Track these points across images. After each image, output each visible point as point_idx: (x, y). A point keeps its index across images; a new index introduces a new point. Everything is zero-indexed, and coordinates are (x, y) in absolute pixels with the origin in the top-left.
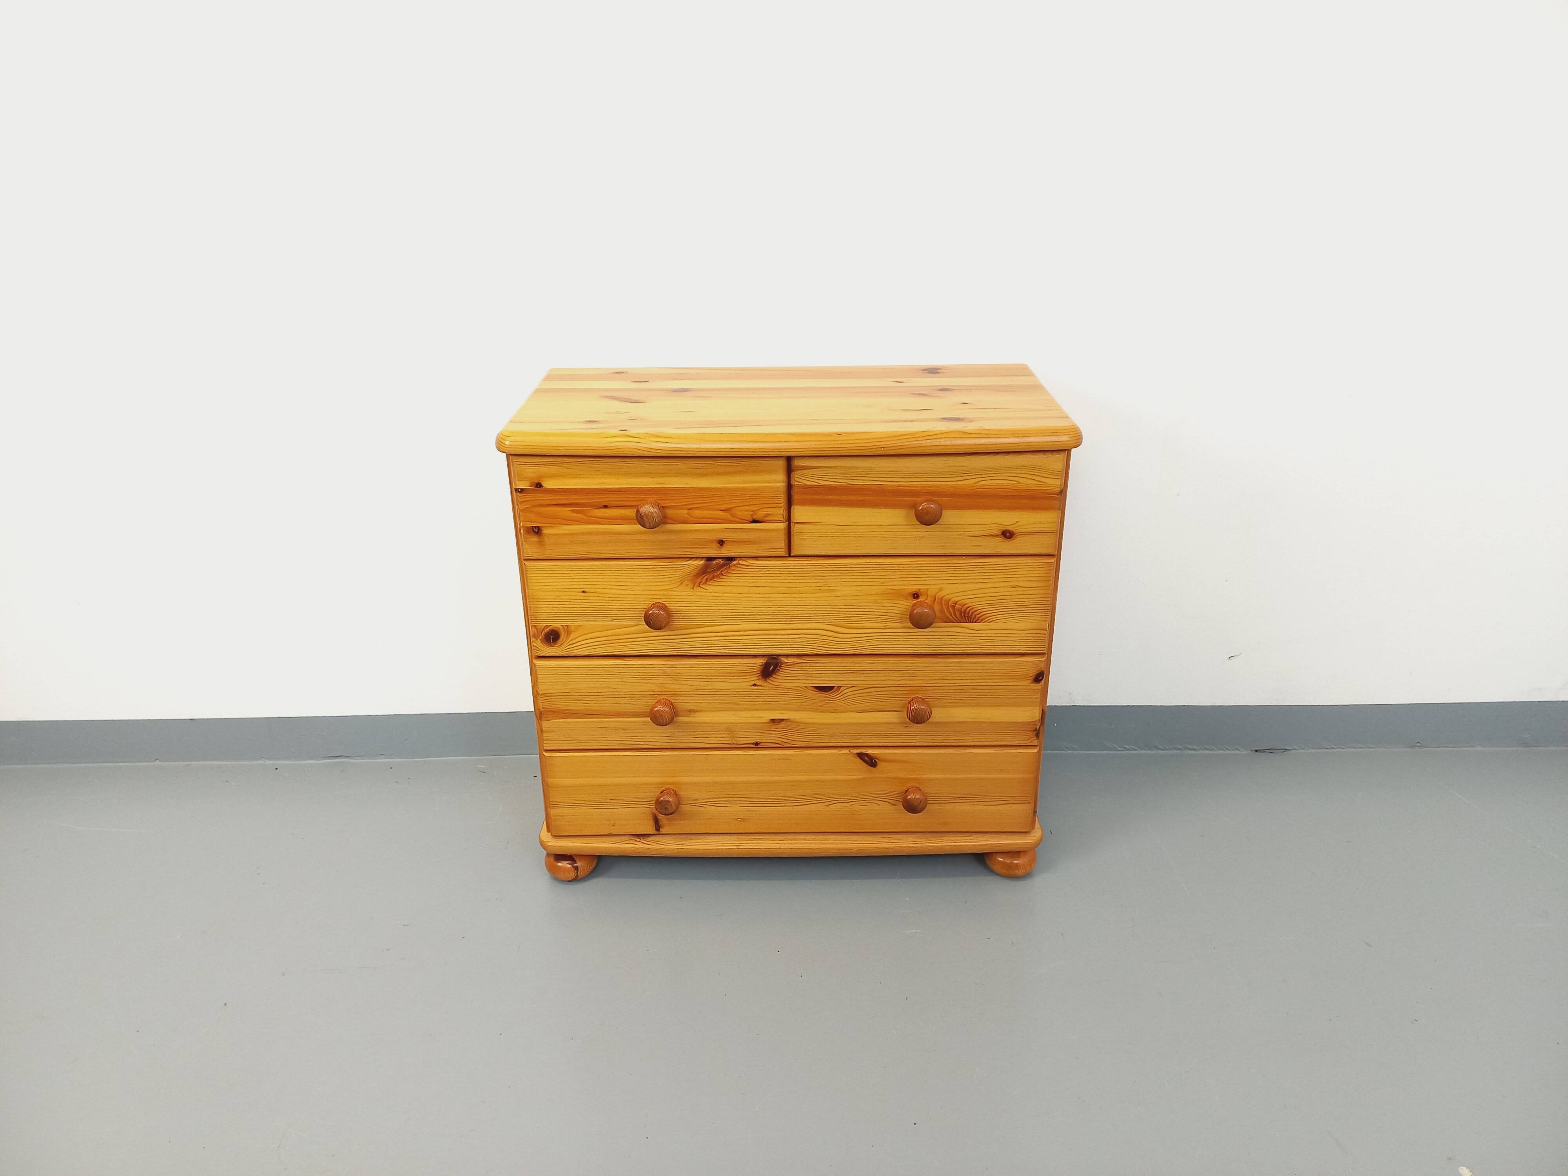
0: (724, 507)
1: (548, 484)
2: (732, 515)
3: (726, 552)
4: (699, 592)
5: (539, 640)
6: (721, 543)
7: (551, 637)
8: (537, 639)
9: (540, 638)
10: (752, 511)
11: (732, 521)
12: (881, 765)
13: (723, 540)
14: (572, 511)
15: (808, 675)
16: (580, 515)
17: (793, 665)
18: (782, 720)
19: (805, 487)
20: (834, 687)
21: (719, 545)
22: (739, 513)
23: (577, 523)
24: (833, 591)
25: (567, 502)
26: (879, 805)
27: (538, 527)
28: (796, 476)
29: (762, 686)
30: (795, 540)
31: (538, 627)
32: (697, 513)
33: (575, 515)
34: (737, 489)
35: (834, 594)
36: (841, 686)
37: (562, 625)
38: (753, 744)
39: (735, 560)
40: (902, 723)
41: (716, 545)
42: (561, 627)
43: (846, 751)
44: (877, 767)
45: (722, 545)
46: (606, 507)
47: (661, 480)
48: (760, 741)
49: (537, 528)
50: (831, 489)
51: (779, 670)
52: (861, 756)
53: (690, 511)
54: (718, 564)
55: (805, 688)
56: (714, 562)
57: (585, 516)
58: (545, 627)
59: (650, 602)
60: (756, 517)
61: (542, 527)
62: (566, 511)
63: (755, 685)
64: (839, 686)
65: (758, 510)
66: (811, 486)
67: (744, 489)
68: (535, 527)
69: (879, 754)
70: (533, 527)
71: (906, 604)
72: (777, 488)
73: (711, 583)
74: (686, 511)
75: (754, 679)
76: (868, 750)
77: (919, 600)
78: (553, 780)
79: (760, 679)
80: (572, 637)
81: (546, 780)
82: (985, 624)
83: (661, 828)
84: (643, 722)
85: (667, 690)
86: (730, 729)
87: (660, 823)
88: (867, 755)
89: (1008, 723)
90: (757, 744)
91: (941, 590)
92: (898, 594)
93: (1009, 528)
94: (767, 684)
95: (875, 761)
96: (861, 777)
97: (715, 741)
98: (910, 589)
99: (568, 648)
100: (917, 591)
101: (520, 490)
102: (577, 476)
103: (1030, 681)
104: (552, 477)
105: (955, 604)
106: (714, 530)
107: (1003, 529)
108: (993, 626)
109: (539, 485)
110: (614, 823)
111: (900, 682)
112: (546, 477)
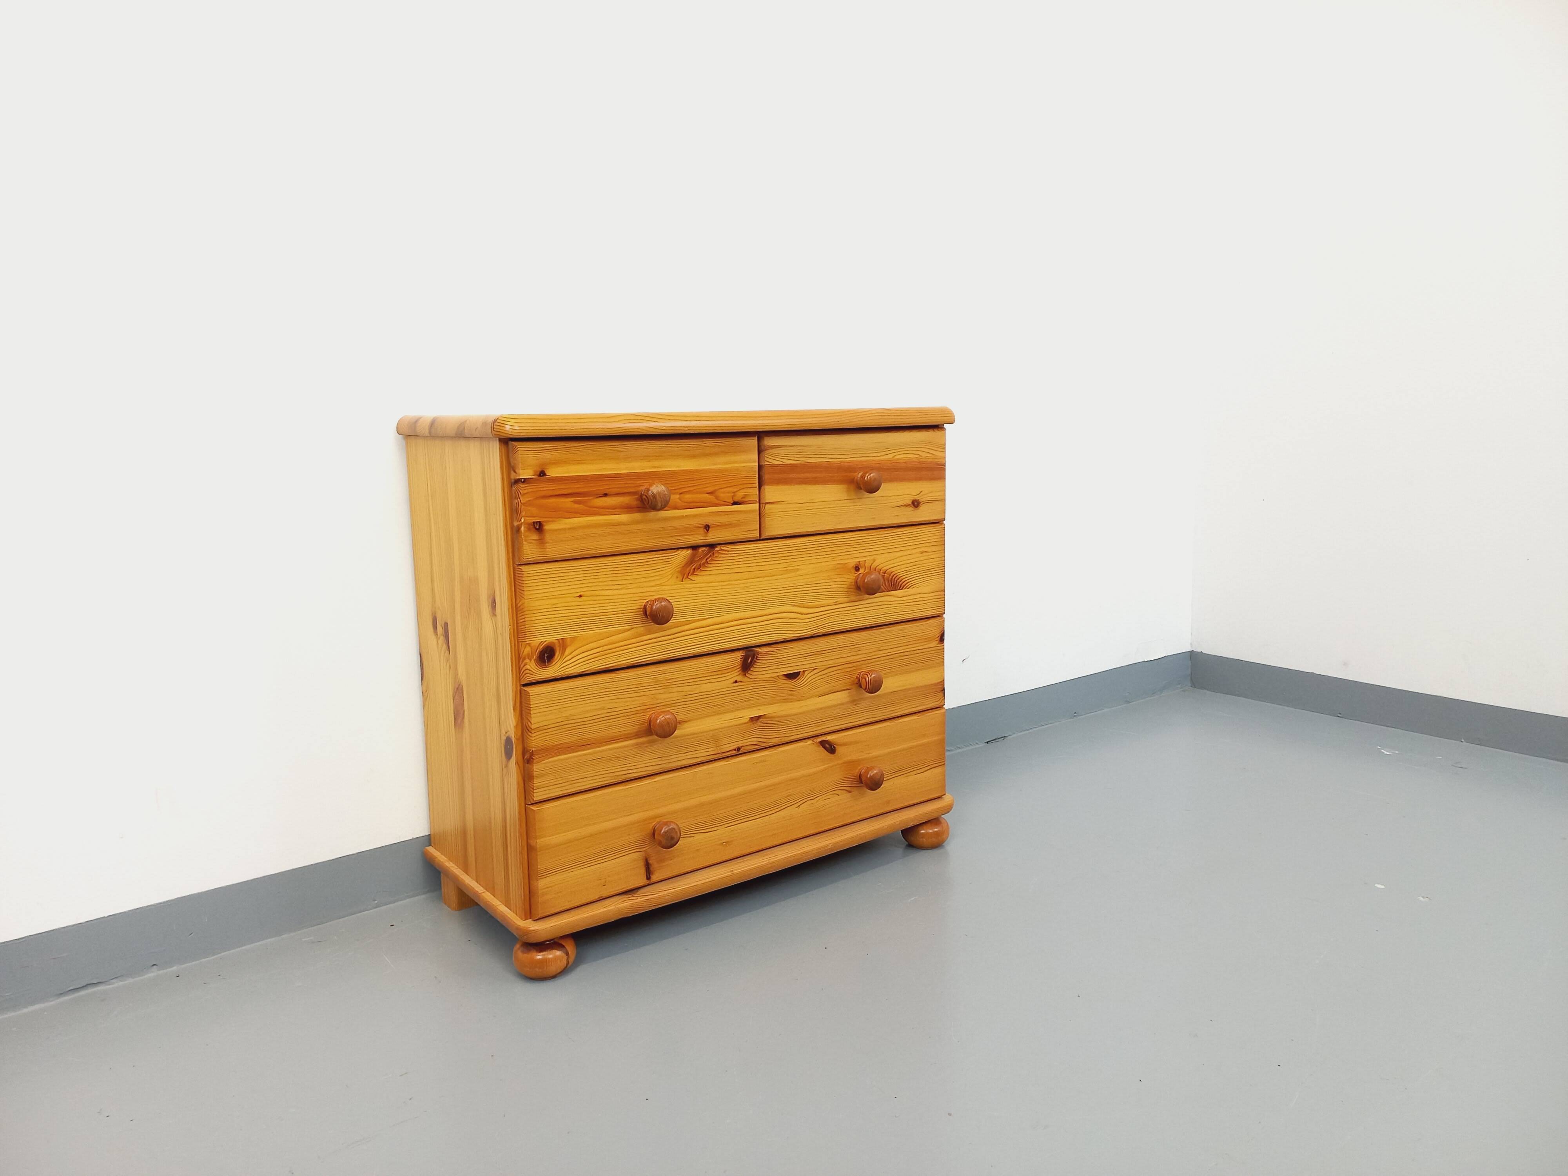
0: (710, 489)
1: (552, 472)
2: (717, 498)
3: (713, 537)
4: (687, 584)
5: (533, 661)
6: (707, 528)
7: (546, 655)
8: (531, 660)
9: (534, 658)
10: (733, 493)
11: (718, 504)
12: (840, 750)
13: (709, 524)
14: (575, 502)
15: (780, 663)
16: (581, 505)
17: (766, 654)
18: (759, 717)
19: (773, 466)
20: (800, 672)
21: (705, 530)
22: (722, 495)
23: (579, 515)
24: (798, 570)
25: (570, 491)
26: (839, 795)
27: (539, 522)
28: (766, 456)
29: (741, 682)
30: (767, 521)
31: (532, 645)
32: (688, 497)
33: (577, 506)
34: (721, 471)
35: (798, 573)
36: (806, 671)
37: (558, 639)
38: (735, 750)
39: (716, 547)
40: (854, 702)
41: (702, 531)
42: (557, 641)
43: (810, 742)
44: (836, 752)
45: (708, 530)
46: (606, 495)
47: (656, 463)
48: (741, 745)
49: (538, 523)
50: (793, 468)
51: (755, 661)
52: (823, 743)
53: (682, 495)
54: (703, 551)
55: (777, 678)
56: (700, 550)
57: (586, 506)
58: (540, 643)
59: (643, 601)
60: (736, 499)
61: (543, 522)
62: (568, 502)
63: (736, 682)
64: (804, 671)
65: (737, 491)
66: (778, 465)
67: (726, 470)
68: (537, 522)
69: (836, 738)
70: (534, 522)
71: (852, 577)
72: (752, 468)
73: (699, 572)
74: (678, 496)
75: (736, 675)
76: (827, 737)
77: (860, 572)
78: (542, 840)
79: (740, 674)
80: (567, 651)
81: (532, 842)
82: (905, 590)
83: (652, 874)
84: (637, 744)
85: (659, 701)
86: (715, 738)
87: (651, 869)
88: (827, 742)
89: (925, 686)
90: (739, 749)
91: (874, 560)
92: (843, 568)
93: (917, 498)
94: (746, 679)
95: (834, 747)
96: (822, 767)
97: (702, 754)
98: (853, 562)
99: (561, 667)
100: (858, 564)
101: (523, 480)
102: (580, 462)
103: (937, 642)
104: (556, 463)
105: (885, 573)
106: (700, 515)
107: (913, 499)
108: (911, 591)
109: (542, 474)
110: (605, 882)
111: (849, 659)
112: (550, 463)
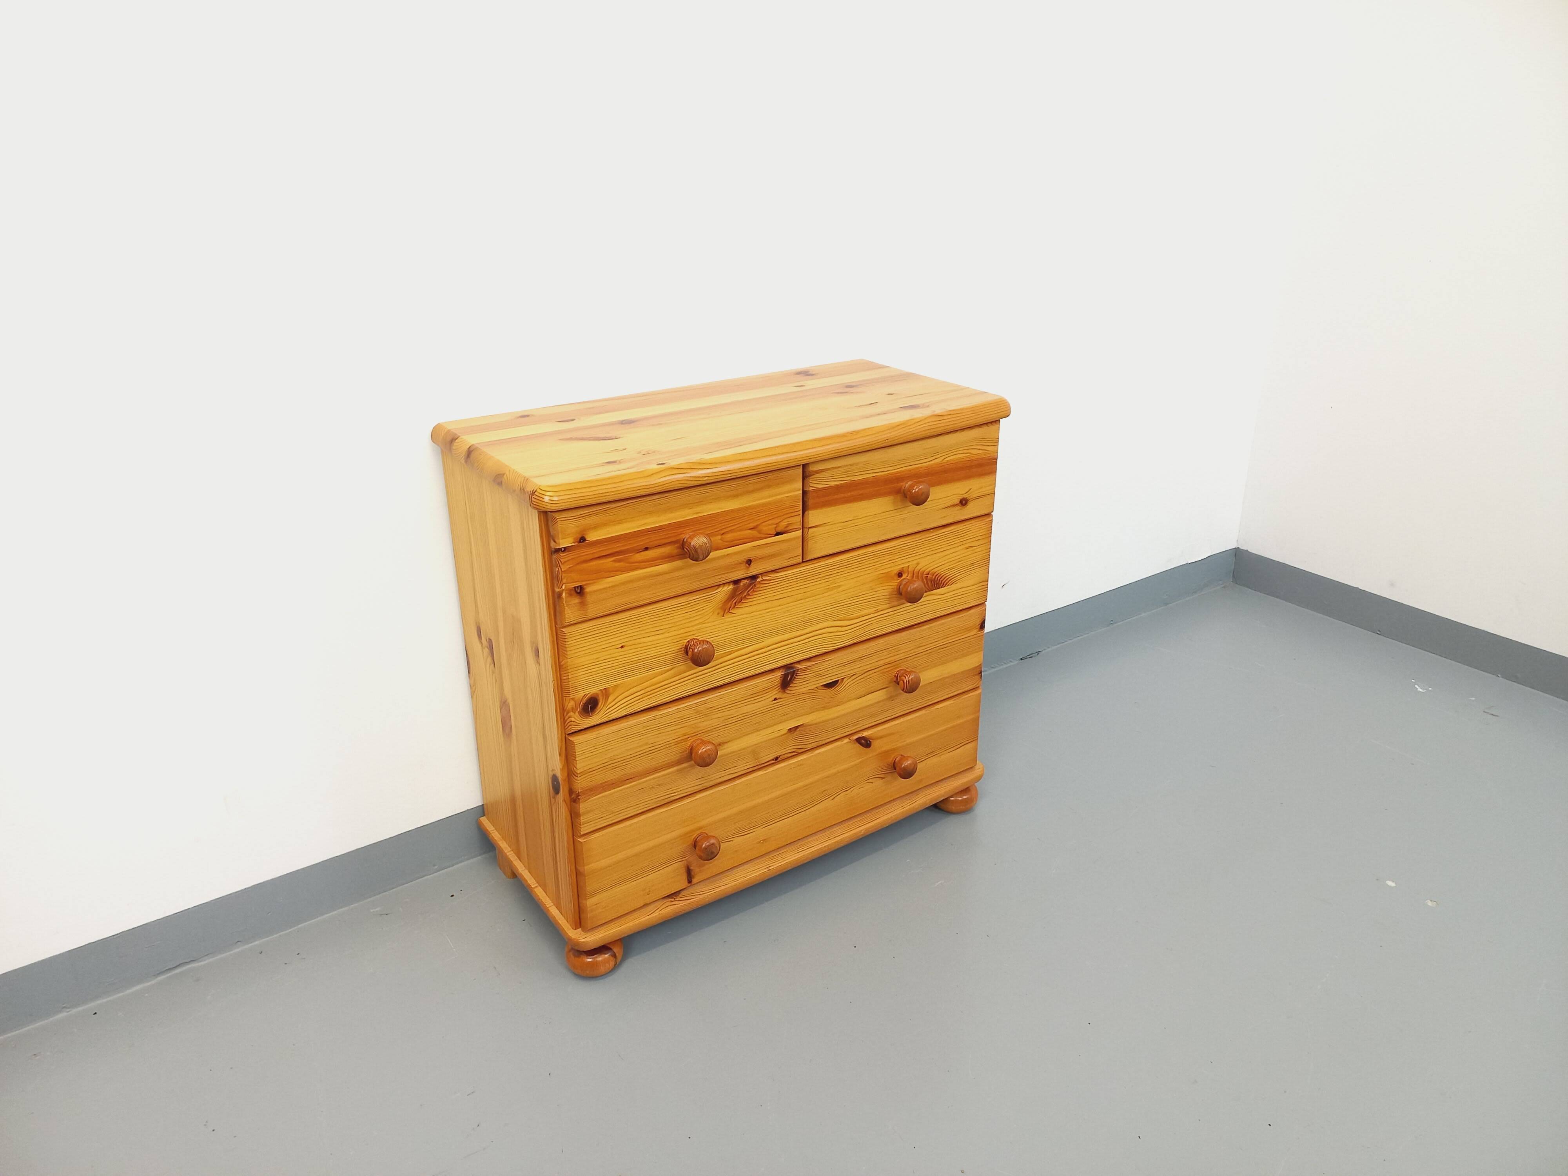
0: (752, 525)
1: (592, 537)
2: (760, 532)
3: (753, 571)
4: (729, 618)
5: (577, 713)
6: (749, 562)
7: (590, 706)
8: (575, 713)
9: (578, 710)
10: (776, 524)
11: (759, 538)
12: (875, 744)
13: (751, 558)
14: (614, 561)
15: (820, 675)
16: (622, 563)
17: (806, 669)
18: (797, 727)
19: (818, 490)
20: (838, 680)
21: (747, 565)
22: (764, 529)
23: (619, 573)
24: (839, 586)
25: (610, 552)
26: (872, 783)
27: (580, 586)
28: (810, 481)
29: (781, 698)
30: (810, 545)
31: (576, 699)
32: (729, 537)
33: (617, 564)
34: (763, 505)
35: (841, 589)
36: (844, 678)
37: (601, 690)
38: (773, 760)
39: (758, 578)
40: (891, 698)
41: (743, 566)
42: (599, 692)
43: (846, 740)
44: (872, 746)
45: (749, 565)
46: (646, 549)
47: (698, 509)
48: (779, 755)
49: (579, 588)
50: (838, 488)
51: (795, 678)
52: (859, 740)
53: (723, 536)
54: (744, 585)
55: (816, 689)
56: (742, 584)
57: (627, 563)
58: (583, 697)
59: (684, 641)
60: (779, 530)
61: (585, 585)
62: (608, 562)
63: (775, 699)
64: (842, 679)
65: (780, 522)
66: (823, 489)
67: (769, 503)
68: (578, 587)
69: (873, 734)
70: (575, 587)
71: (895, 583)
72: (797, 496)
73: (740, 605)
74: (720, 537)
75: (775, 693)
76: (864, 733)
77: (902, 578)
78: (590, 866)
79: (779, 692)
80: (611, 699)
81: (580, 869)
82: (949, 586)
83: (694, 878)
84: (678, 770)
85: (699, 729)
86: (754, 751)
87: (692, 873)
88: (863, 738)
89: (963, 672)
90: (777, 758)
91: (918, 564)
92: (887, 577)
93: (965, 496)
94: (785, 695)
95: (870, 741)
96: (858, 761)
97: (741, 768)
98: (896, 569)
99: (605, 713)
100: (901, 570)
101: (563, 549)
102: (620, 522)
103: (977, 630)
104: (596, 527)
105: (928, 575)
106: (743, 551)
107: (961, 498)
108: (954, 587)
109: (582, 539)
110: (650, 891)
111: (887, 660)
112: (590, 529)
